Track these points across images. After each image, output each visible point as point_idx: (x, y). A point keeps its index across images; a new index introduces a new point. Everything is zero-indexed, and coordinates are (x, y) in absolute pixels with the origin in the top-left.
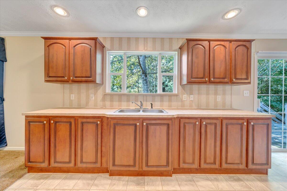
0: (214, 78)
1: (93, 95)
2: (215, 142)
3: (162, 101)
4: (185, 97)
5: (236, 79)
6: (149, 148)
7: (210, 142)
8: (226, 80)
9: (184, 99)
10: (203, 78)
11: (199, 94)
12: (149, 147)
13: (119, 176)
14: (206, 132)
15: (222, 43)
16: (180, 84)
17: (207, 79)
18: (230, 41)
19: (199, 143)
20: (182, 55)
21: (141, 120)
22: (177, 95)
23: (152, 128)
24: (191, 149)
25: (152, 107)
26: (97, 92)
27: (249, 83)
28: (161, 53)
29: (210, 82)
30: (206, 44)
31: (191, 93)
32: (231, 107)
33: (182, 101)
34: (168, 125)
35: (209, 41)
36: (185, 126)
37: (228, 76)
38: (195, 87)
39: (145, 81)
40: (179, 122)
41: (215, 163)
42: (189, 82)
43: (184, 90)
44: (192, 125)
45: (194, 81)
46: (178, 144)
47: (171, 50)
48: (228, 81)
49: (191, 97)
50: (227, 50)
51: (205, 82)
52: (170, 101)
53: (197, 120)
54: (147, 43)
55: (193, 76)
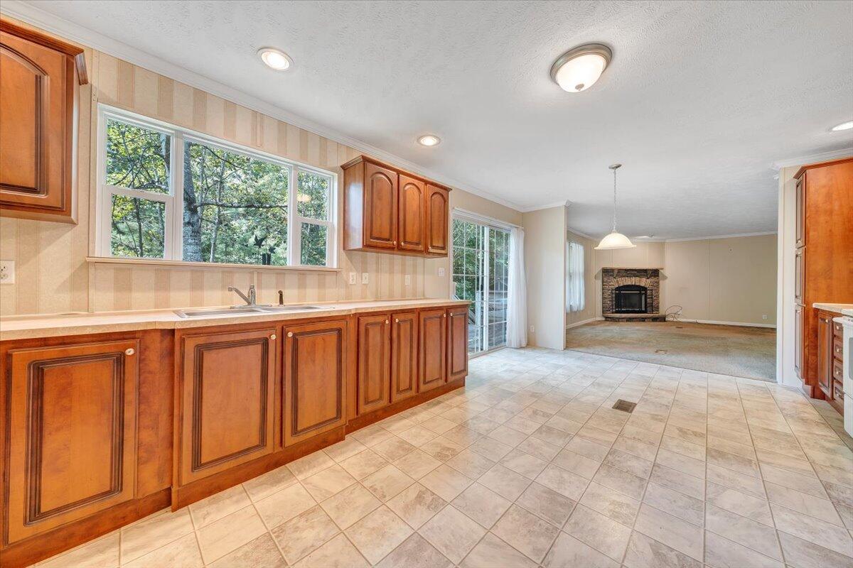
0: (405, 242)
1: (13, 263)
2: (411, 352)
3: (302, 286)
4: (353, 276)
5: (433, 247)
6: (299, 391)
7: (405, 352)
8: (421, 247)
9: (351, 282)
10: (389, 240)
11: (377, 271)
12: (299, 388)
13: (210, 495)
14: (399, 336)
15: (416, 182)
16: (344, 249)
17: (395, 242)
18: (426, 182)
19: (389, 358)
20: (350, 184)
21: (279, 328)
22: (336, 272)
23: (305, 343)
24: (378, 373)
25: (281, 301)
26: (38, 251)
27: (446, 255)
28: (297, 165)
29: (400, 249)
30: (393, 174)
31: (364, 270)
32: (424, 295)
33: (347, 286)
34: (339, 330)
35: (399, 172)
36: (367, 330)
37: (422, 240)
38: (371, 256)
39: (190, 228)
40: (356, 325)
41: (410, 388)
42: (368, 246)
43: (351, 262)
44: (378, 328)
45: (375, 244)
46: (354, 368)
47: (323, 164)
48: (423, 249)
49: (364, 278)
50: (422, 195)
51: (392, 248)
52: (321, 285)
53: (386, 317)
54: (262, 127)
55: (375, 235)
